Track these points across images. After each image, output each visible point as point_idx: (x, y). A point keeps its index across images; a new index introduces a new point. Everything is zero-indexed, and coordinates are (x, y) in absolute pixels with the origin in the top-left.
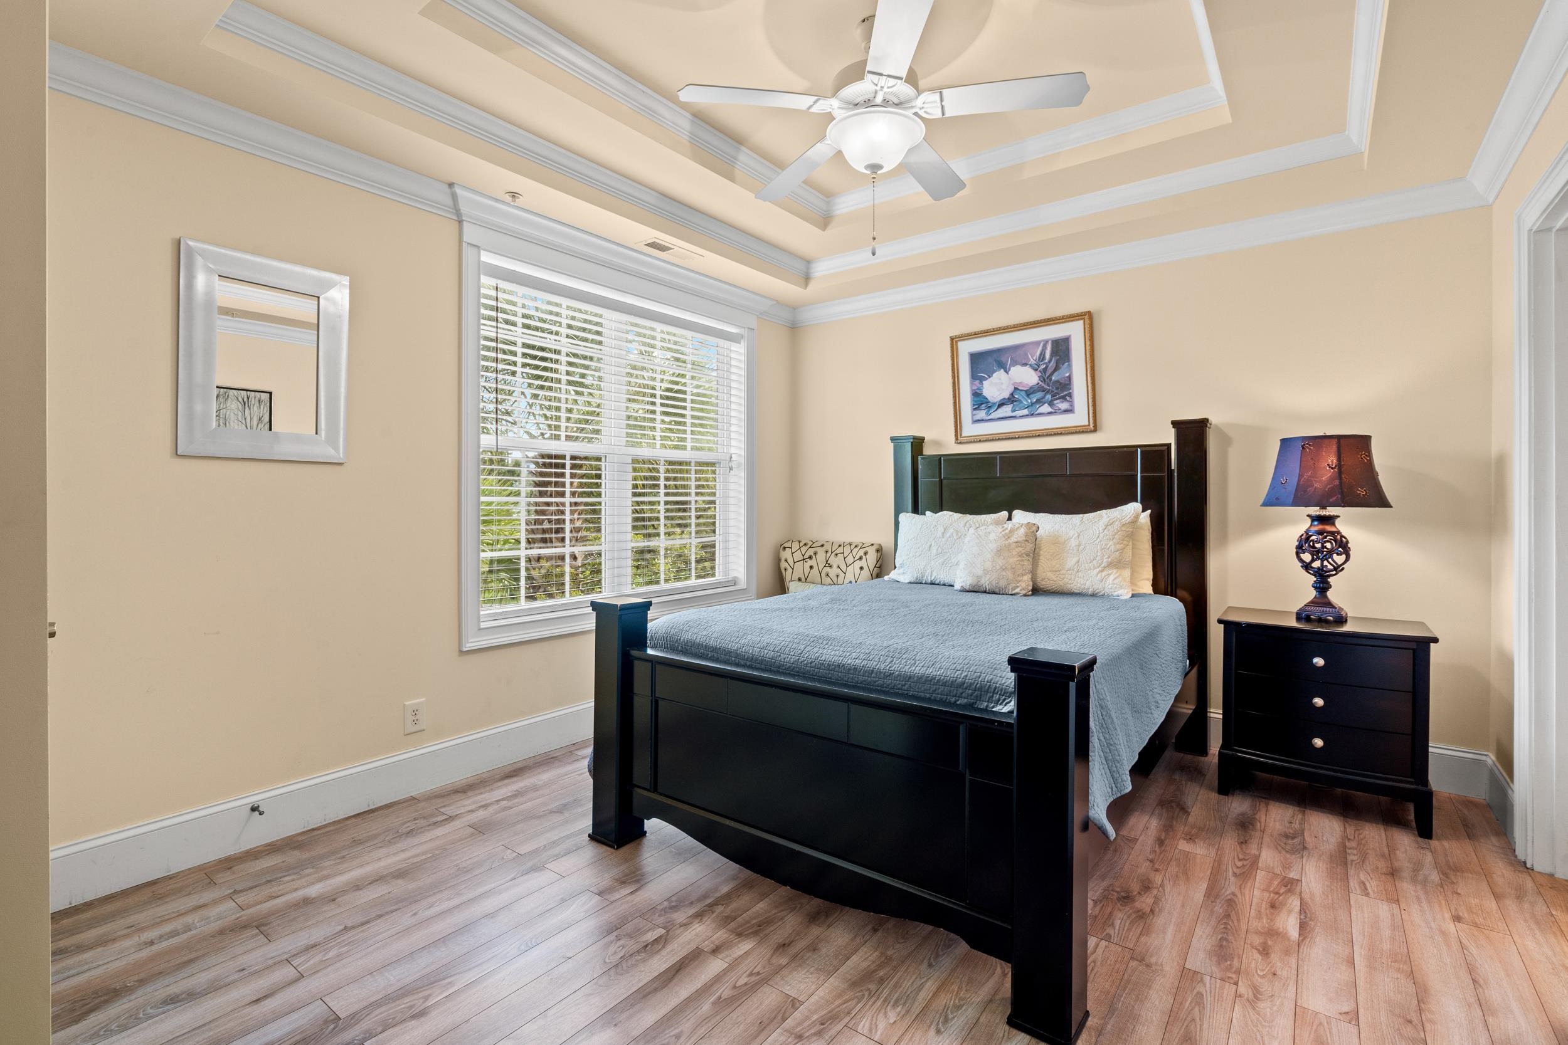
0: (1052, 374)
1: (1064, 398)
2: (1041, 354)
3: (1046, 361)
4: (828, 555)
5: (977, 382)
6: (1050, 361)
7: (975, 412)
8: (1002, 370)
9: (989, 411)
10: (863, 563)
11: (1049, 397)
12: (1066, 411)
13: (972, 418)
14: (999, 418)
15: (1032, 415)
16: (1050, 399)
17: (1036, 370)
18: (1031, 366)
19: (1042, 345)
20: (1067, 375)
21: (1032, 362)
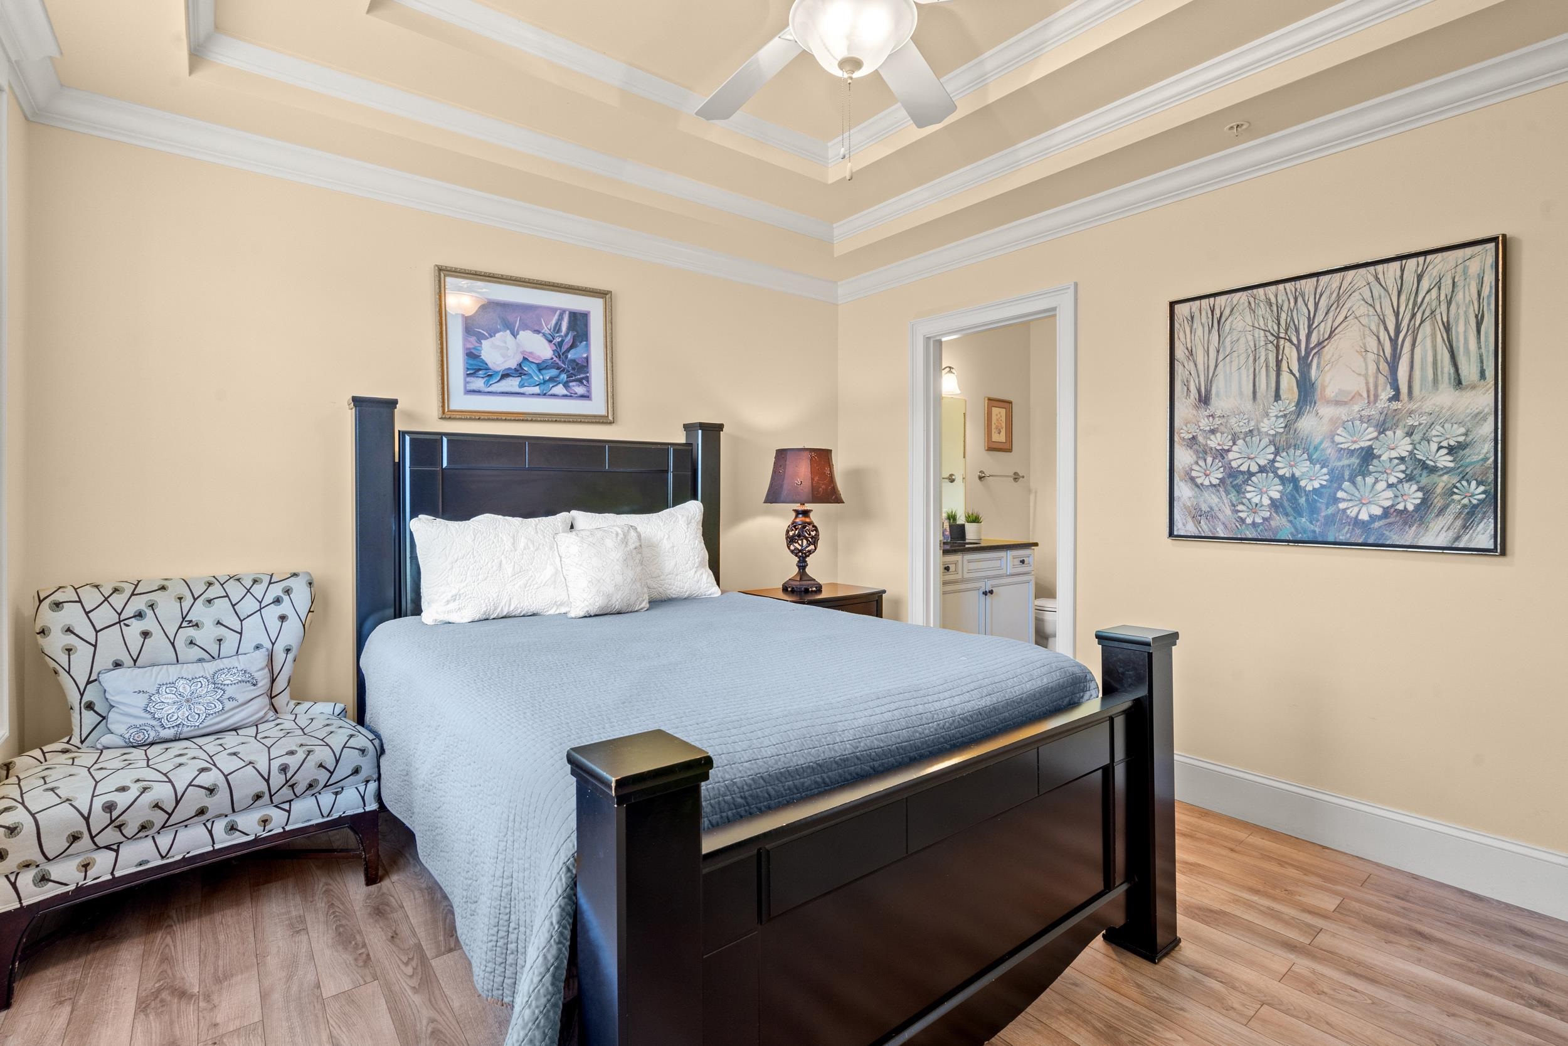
0: (568, 350)
1: (580, 381)
2: (556, 324)
3: (562, 334)
4: (186, 605)
5: (473, 339)
6: (566, 335)
7: (468, 379)
8: (508, 331)
9: (488, 381)
10: (285, 608)
11: (564, 377)
12: (583, 397)
13: (465, 387)
14: (503, 393)
15: (545, 394)
16: (565, 379)
17: (550, 341)
18: (544, 335)
19: (558, 313)
20: (585, 355)
21: (546, 330)
